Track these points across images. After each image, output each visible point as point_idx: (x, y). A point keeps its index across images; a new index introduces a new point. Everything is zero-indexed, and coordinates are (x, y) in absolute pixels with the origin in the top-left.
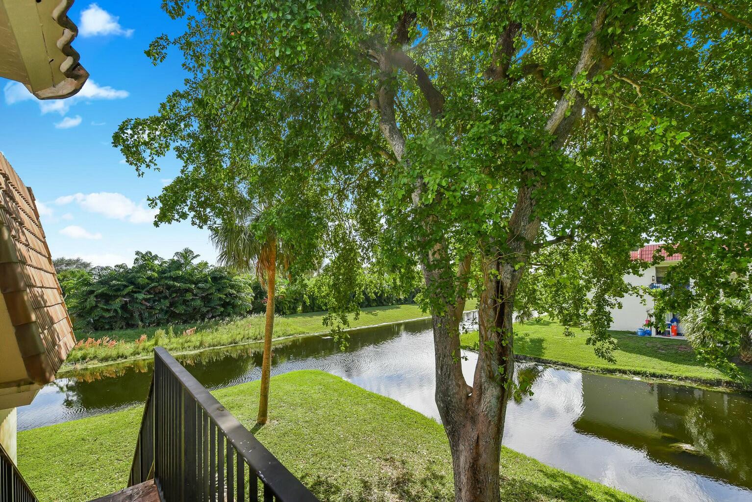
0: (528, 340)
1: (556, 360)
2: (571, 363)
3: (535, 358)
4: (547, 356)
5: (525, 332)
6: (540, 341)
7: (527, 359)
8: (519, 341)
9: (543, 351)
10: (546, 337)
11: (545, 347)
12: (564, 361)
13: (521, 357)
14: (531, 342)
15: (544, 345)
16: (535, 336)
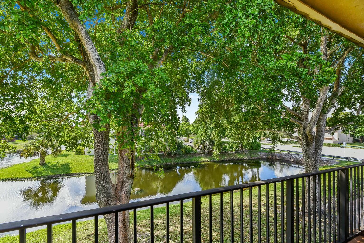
0: (60, 165)
1: (79, 172)
2: (86, 172)
3: (66, 174)
4: (73, 171)
5: (57, 161)
6: (67, 165)
7: (62, 175)
8: (54, 167)
9: (71, 169)
10: (70, 162)
11: (71, 167)
12: (83, 172)
13: (58, 175)
14: (61, 166)
15: (70, 166)
16: (64, 162)
